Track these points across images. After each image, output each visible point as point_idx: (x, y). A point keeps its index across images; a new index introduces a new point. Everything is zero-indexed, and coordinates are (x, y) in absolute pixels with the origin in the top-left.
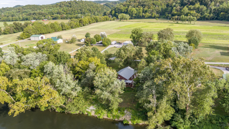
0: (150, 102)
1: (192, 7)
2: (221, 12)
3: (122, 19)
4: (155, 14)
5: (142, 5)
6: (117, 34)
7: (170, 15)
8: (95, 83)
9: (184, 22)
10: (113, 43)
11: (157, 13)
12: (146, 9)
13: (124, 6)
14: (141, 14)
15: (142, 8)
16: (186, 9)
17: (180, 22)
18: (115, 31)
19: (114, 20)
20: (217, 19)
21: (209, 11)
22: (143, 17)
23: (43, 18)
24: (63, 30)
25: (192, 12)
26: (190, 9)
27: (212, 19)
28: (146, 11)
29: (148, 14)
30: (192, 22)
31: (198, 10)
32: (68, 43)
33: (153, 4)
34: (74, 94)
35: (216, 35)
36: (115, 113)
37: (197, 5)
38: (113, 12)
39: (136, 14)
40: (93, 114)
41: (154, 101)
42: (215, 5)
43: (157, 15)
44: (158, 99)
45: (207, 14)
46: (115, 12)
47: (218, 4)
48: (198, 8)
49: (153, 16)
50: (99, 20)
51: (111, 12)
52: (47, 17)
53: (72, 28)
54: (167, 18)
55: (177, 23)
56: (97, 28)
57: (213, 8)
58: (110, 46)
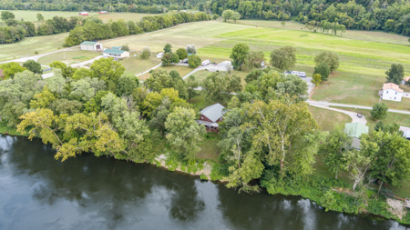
0: (232, 154)
2: (389, 18)
3: (227, 18)
4: (282, 13)
6: (215, 47)
7: (306, 17)
8: (166, 125)
9: (326, 32)
11: (286, 11)
12: (268, 3)
14: (260, 12)
15: (261, 2)
17: (319, 30)
18: (211, 40)
19: (215, 18)
20: (380, 29)
21: (369, 14)
22: (262, 18)
23: (100, 8)
25: (341, 15)
26: (339, 10)
27: (373, 29)
28: (268, 8)
29: (270, 12)
30: (339, 32)
31: (352, 12)
34: (140, 137)
38: (215, 5)
39: (251, 12)
40: (163, 164)
41: (238, 153)
42: (380, 7)
43: (287, 16)
45: (364, 20)
46: (218, 6)
47: (385, 4)
49: (279, 16)
50: (190, 18)
51: (211, 5)
52: (106, 6)
53: (146, 30)
54: (301, 21)
55: (315, 32)
56: (185, 33)
57: (377, 10)
58: (200, 68)
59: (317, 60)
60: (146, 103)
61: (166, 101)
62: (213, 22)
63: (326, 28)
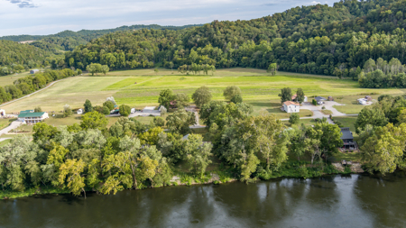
1: (203, 50)
2: (242, 56)
4: (146, 62)
5: (123, 49)
7: (171, 63)
9: (198, 73)
11: (149, 59)
12: (130, 54)
13: (90, 49)
14: (124, 63)
15: (123, 53)
16: (194, 53)
17: (191, 73)
19: (79, 73)
20: (238, 66)
21: (226, 54)
22: (128, 68)
25: (203, 57)
26: (200, 53)
27: (232, 66)
28: (131, 58)
29: (134, 61)
30: (210, 72)
31: (211, 54)
33: (140, 46)
35: (251, 89)
37: (209, 47)
38: (72, 60)
39: (115, 63)
42: (233, 47)
43: (151, 63)
45: (224, 60)
46: (75, 61)
47: (236, 45)
48: (211, 52)
49: (144, 65)
54: (168, 67)
55: (188, 75)
57: (232, 50)
62: (77, 78)
63: (197, 70)
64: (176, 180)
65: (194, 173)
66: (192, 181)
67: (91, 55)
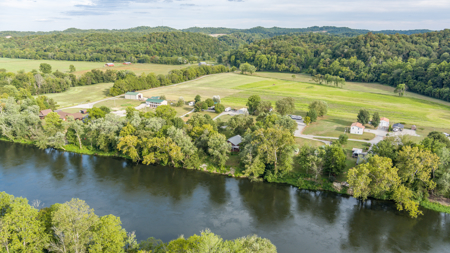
0: (247, 159)
1: (345, 61)
2: (383, 72)
3: (245, 70)
4: (294, 66)
5: (277, 52)
6: (234, 97)
7: (314, 70)
8: (209, 144)
9: (329, 84)
10: (228, 109)
11: (298, 64)
12: (282, 57)
13: (250, 49)
14: (274, 65)
15: (275, 57)
16: (336, 62)
17: (324, 83)
18: (231, 92)
19: (233, 70)
20: (377, 81)
21: (367, 68)
22: (276, 70)
23: (123, 58)
24: (161, 85)
25: (344, 69)
26: (342, 64)
27: (371, 81)
28: (282, 61)
29: (283, 65)
30: (340, 84)
31: (353, 67)
32: (174, 105)
33: (293, 51)
34: (192, 152)
36: (223, 168)
37: (353, 59)
38: (233, 58)
39: (266, 65)
40: (205, 169)
42: (377, 62)
43: (297, 69)
44: (254, 157)
45: (364, 74)
46: (236, 59)
47: (381, 60)
48: (354, 64)
49: (291, 69)
50: (211, 71)
51: (229, 57)
52: (128, 57)
53: (173, 82)
54: (311, 74)
55: (320, 84)
56: (208, 85)
57: (374, 65)
58: (223, 113)
59: (310, 107)
60: (193, 134)
61: (207, 132)
62: (231, 74)
63: (329, 80)
64: (204, 167)
65: (217, 165)
66: (214, 170)
67: (249, 54)
